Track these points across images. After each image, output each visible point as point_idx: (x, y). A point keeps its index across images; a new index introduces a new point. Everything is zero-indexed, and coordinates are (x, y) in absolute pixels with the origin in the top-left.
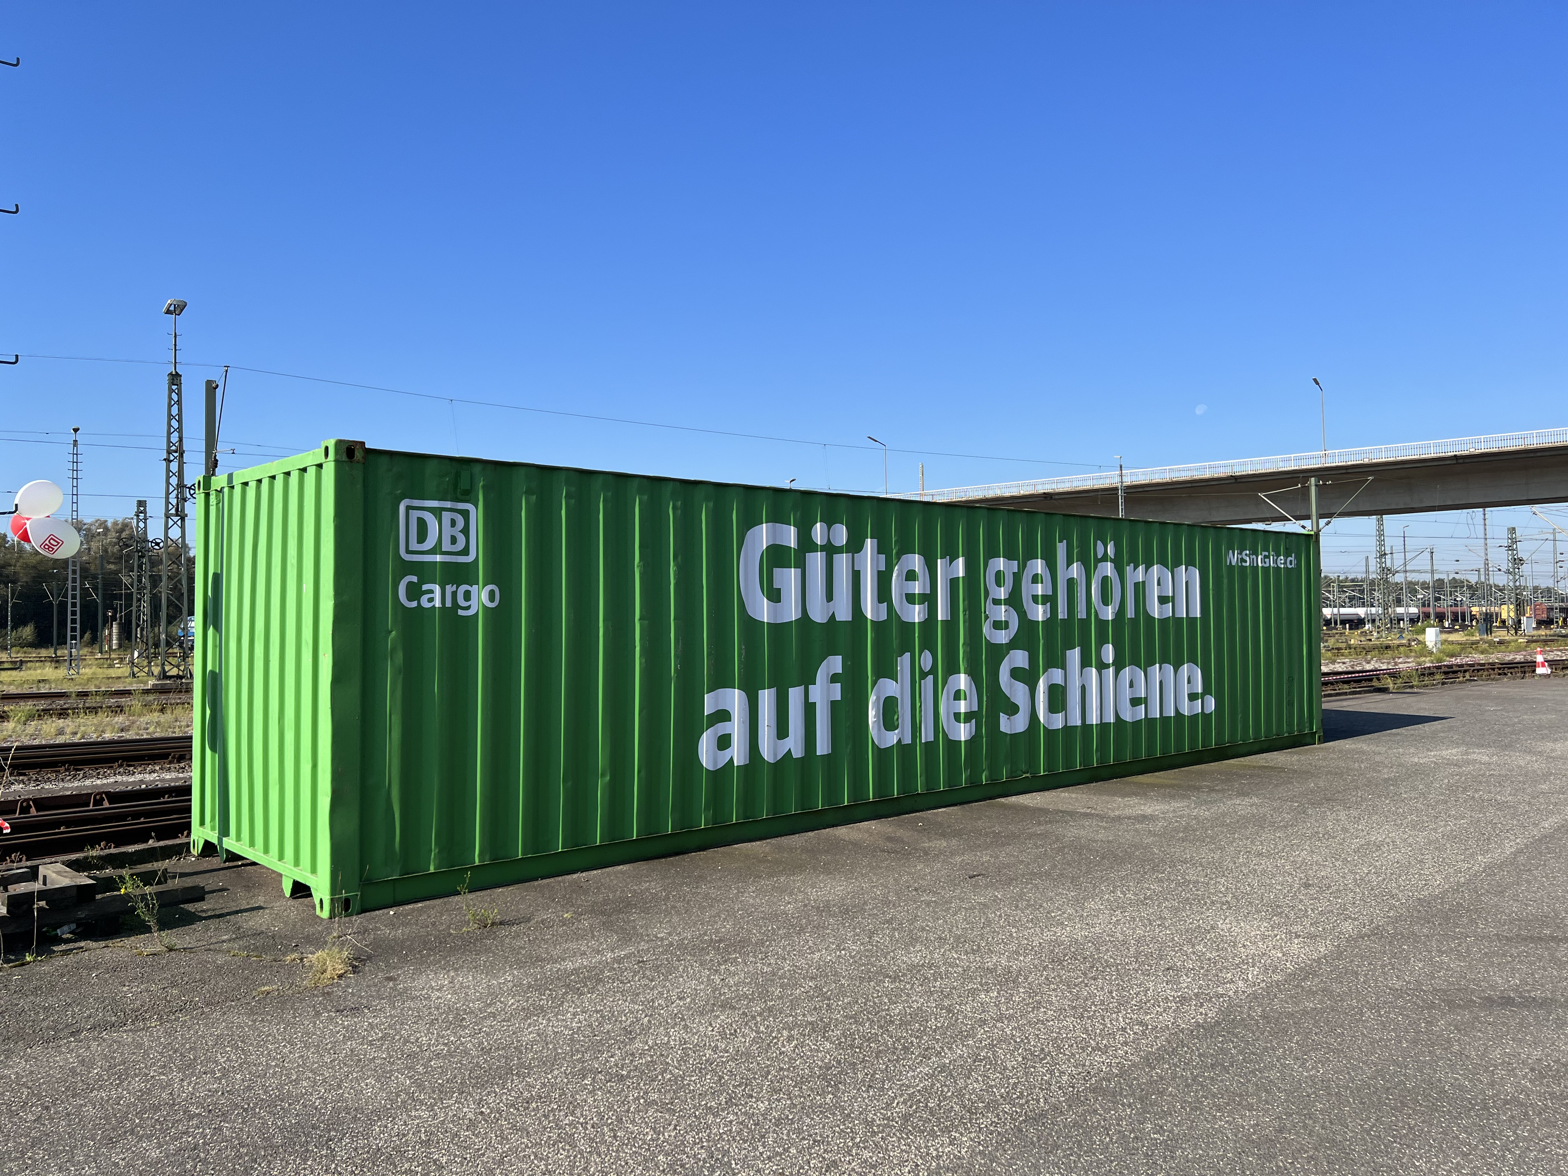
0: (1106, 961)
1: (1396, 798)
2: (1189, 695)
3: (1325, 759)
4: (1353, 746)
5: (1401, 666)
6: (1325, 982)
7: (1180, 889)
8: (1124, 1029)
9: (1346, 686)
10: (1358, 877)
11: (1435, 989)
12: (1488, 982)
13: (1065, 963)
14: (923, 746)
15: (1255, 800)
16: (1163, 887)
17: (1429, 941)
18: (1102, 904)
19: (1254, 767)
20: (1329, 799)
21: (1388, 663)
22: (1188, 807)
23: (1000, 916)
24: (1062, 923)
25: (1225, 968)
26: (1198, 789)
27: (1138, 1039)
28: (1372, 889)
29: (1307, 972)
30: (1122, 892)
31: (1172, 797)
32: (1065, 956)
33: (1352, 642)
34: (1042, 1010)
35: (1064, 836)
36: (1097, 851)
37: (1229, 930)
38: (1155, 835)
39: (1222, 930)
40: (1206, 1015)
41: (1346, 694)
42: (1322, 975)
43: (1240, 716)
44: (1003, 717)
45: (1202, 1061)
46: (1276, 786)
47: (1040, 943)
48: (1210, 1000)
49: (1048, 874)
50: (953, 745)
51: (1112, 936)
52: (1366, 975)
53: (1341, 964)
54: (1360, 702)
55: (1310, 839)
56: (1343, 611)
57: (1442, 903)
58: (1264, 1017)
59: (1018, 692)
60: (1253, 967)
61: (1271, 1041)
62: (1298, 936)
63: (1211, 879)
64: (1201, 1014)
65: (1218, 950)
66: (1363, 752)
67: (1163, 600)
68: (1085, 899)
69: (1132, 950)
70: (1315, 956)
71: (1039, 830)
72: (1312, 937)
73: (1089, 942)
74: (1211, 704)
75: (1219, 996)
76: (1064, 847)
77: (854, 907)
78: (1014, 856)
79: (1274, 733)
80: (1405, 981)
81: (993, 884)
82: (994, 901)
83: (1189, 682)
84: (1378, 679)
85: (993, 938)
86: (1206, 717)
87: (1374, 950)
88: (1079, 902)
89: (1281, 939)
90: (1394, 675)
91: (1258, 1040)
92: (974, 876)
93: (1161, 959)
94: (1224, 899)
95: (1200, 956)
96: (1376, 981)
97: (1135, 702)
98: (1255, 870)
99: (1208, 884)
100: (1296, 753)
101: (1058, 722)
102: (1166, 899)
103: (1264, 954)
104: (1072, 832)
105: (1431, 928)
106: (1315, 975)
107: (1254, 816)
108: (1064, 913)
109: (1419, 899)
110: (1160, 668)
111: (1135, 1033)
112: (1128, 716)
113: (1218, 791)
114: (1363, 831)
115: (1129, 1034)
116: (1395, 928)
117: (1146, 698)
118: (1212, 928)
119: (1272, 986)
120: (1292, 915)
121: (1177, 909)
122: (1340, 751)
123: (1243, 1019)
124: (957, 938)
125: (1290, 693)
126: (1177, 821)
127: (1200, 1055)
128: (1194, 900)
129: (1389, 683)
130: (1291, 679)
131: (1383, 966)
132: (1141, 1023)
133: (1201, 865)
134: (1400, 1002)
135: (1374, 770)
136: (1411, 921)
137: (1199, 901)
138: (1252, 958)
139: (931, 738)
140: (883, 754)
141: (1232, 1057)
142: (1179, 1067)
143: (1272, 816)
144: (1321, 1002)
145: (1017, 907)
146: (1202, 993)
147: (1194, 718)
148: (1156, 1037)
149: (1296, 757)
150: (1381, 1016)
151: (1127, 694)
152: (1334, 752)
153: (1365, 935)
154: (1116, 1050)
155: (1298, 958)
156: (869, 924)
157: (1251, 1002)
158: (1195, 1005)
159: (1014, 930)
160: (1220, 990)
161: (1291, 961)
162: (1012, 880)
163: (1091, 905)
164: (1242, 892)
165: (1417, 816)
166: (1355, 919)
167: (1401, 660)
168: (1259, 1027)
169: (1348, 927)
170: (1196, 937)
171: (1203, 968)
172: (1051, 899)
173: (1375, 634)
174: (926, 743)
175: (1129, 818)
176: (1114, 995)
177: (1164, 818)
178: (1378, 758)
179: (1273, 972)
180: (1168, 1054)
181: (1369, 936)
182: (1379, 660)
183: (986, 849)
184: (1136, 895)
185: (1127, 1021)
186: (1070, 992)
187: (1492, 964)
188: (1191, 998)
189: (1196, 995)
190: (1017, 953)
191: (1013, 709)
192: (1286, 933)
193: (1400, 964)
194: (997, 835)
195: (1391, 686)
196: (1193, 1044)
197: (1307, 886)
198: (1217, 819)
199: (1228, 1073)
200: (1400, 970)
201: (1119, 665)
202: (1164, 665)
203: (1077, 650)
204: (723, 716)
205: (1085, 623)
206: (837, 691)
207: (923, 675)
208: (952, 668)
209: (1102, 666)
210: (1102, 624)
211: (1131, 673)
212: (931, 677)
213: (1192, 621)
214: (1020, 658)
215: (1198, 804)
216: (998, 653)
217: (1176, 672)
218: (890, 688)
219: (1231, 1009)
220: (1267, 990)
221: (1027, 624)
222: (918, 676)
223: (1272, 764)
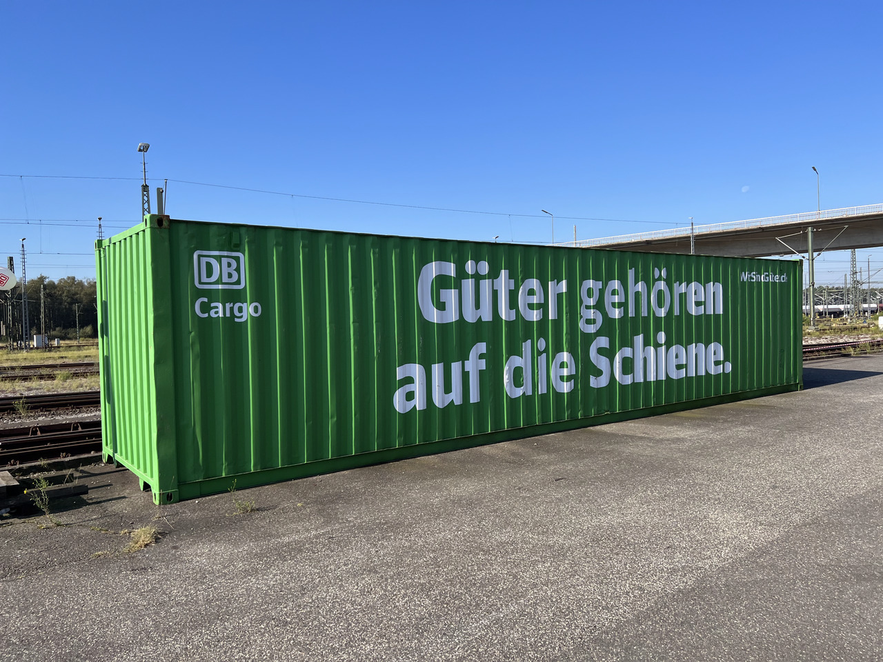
0: (629, 541)
1: (844, 426)
2: (714, 362)
3: (802, 400)
4: (822, 392)
5: (862, 340)
6: (774, 559)
7: (690, 489)
8: (627, 593)
9: (824, 353)
10: (810, 481)
11: (849, 566)
13: (601, 542)
14: (539, 397)
15: (752, 428)
16: (678, 488)
17: (851, 529)
18: (636, 500)
19: (756, 406)
20: (800, 427)
21: (854, 338)
22: (708, 432)
23: (568, 507)
24: (606, 513)
25: (706, 547)
26: (716, 420)
27: (636, 601)
28: (818, 490)
29: (763, 551)
30: (651, 491)
31: (699, 426)
32: (602, 537)
33: (834, 325)
36: (642, 463)
37: (716, 520)
38: (682, 452)
39: (711, 519)
40: (687, 583)
41: (823, 358)
42: (772, 553)
43: (747, 374)
44: (592, 378)
45: (676, 619)
46: (767, 418)
47: (588, 528)
48: (692, 572)
49: (606, 478)
50: (559, 395)
51: (637, 523)
52: (803, 554)
53: (787, 545)
54: (831, 363)
55: (783, 454)
56: (830, 307)
57: (864, 501)
58: (726, 585)
59: (602, 363)
60: (726, 547)
61: (727, 604)
62: (761, 524)
63: (712, 482)
64: (683, 582)
65: (705, 534)
66: (828, 396)
67: (698, 304)
68: (625, 496)
69: (648, 533)
70: (771, 539)
71: (609, 448)
72: (771, 525)
73: (621, 527)
74: (729, 367)
75: (698, 568)
76: (621, 460)
77: (477, 500)
78: (588, 466)
79: (771, 384)
80: (829, 559)
81: (569, 485)
82: (567, 497)
83: (715, 354)
84: (844, 348)
85: (559, 524)
86: (726, 375)
87: (812, 535)
88: (620, 498)
89: (750, 526)
90: (856, 346)
91: (718, 603)
92: (559, 480)
93: (665, 540)
94: (717, 497)
95: (691, 538)
96: (809, 558)
97: (679, 367)
98: (742, 476)
99: (708, 486)
100: (784, 397)
101: (628, 380)
102: (678, 497)
103: (736, 537)
104: (630, 449)
105: (854, 519)
106: (768, 553)
107: (749, 439)
108: (609, 506)
109: (849, 498)
110: (696, 346)
111: (635, 596)
112: (674, 375)
113: (729, 422)
114: (819, 449)
115: (630, 597)
116: (829, 519)
117: (686, 365)
118: (705, 517)
119: (737, 561)
120: (760, 509)
121: (684, 504)
122: (813, 395)
123: (711, 587)
124: (535, 523)
125: (781, 359)
126: (698, 442)
127: (676, 615)
128: (697, 497)
129: (851, 350)
130: (782, 351)
131: (816, 548)
132: (641, 589)
133: (707, 472)
134: (823, 576)
135: (833, 408)
136: (840, 514)
137: (700, 498)
138: (727, 541)
139: (545, 391)
140: (513, 402)
141: (697, 617)
142: (658, 624)
143: (760, 438)
144: (768, 574)
145: (580, 501)
146: (688, 566)
147: (718, 376)
148: (649, 600)
149: (784, 399)
150: (808, 586)
151: (674, 362)
152: (809, 395)
153: (808, 524)
154: (618, 610)
155: (758, 541)
157: (719, 573)
158: (681, 576)
160: (700, 564)
161: (753, 543)
162: (582, 482)
163: (629, 500)
164: (730, 492)
165: (856, 439)
166: (802, 512)
167: (862, 336)
168: (721, 593)
169: (796, 518)
170: (692, 524)
171: (692, 547)
172: (604, 496)
173: (849, 320)
174: (541, 394)
175: (668, 440)
176: (627, 566)
177: (690, 440)
178: (837, 400)
179: (740, 551)
180: (653, 613)
181: (810, 525)
182: (848, 337)
183: (572, 460)
184: (659, 493)
185: (632, 587)
186: (599, 564)
188: (679, 570)
189: (683, 567)
190: (571, 534)
191: (599, 373)
192: (754, 522)
193: (828, 546)
194: (581, 452)
195: (852, 353)
196: (672, 606)
197: (774, 487)
198: (724, 441)
199: (692, 630)
200: (827, 551)
201: (668, 345)
202: (699, 344)
203: (641, 336)
204: (409, 380)
205: (646, 319)
206: (483, 364)
207: (540, 353)
208: (558, 349)
209: (657, 345)
210: (658, 320)
211: (677, 349)
212: (544, 355)
213: (717, 316)
214: (603, 342)
215: (714, 431)
216: (588, 339)
217: (706, 348)
218: (517, 361)
219: (703, 580)
220: (732, 565)
221: (608, 321)
222: (536, 353)
223: (768, 404)
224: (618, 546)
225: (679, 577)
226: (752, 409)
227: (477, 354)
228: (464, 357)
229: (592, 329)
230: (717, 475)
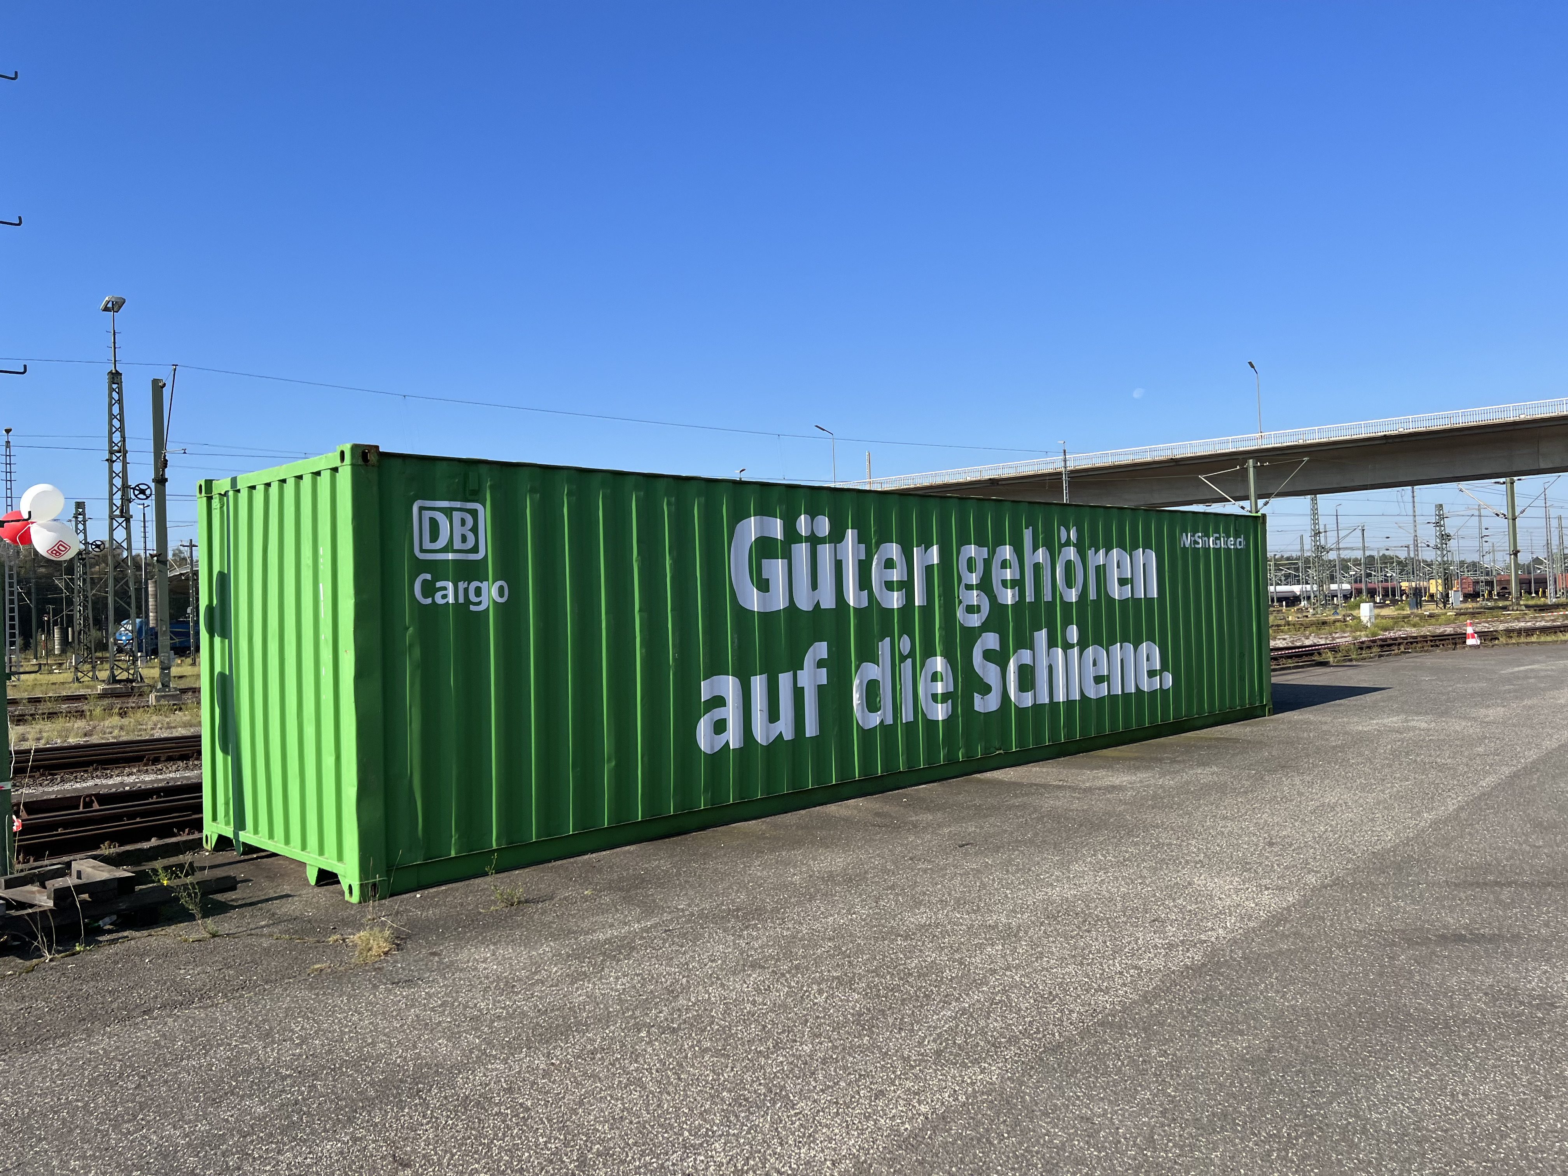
0: (1096, 916)
1: (1344, 764)
2: (1148, 672)
3: (1275, 730)
4: (1300, 717)
5: (1338, 640)
6: (1296, 927)
7: (1155, 851)
8: (1121, 973)
9: (1290, 661)
10: (1316, 835)
11: (1394, 929)
12: (1441, 922)
13: (1060, 919)
14: (904, 728)
15: (1215, 769)
16: (1139, 850)
17: (1385, 888)
18: (1086, 866)
19: (1210, 739)
20: (1283, 766)
21: (1326, 638)
22: (1153, 777)
23: (994, 880)
24: (1052, 884)
25: (1205, 918)
26: (1161, 760)
27: (1135, 981)
28: (1330, 845)
29: (1279, 918)
30: (1103, 855)
31: (1137, 769)
32: (1059, 912)
33: (1290, 618)
34: (1045, 959)
35: (1042, 807)
36: (1074, 819)
37: (1205, 886)
38: (1125, 804)
39: (1199, 885)
40: (1193, 958)
41: (1289, 668)
42: (1292, 920)
43: (1195, 691)
44: (977, 697)
46: (1233, 755)
47: (1034, 903)
48: (1195, 946)
49: (1032, 841)
50: (931, 725)
51: (1099, 894)
52: (1332, 920)
53: (1309, 911)
54: (1303, 675)
55: (1270, 802)
56: (1280, 588)
57: (1394, 856)
58: (1245, 958)
59: (990, 673)
60: (1230, 916)
61: (1253, 978)
62: (1267, 889)
63: (1182, 841)
64: (1188, 957)
65: (1196, 903)
66: (1310, 722)
67: (1122, 582)
68: (1070, 862)
69: (1119, 905)
70: (1285, 905)
71: (1017, 802)
72: (1280, 889)
73: (1079, 899)
74: (1169, 680)
75: (1202, 942)
76: (1043, 817)
77: (857, 875)
78: (998, 826)
79: (1228, 707)
80: (1367, 924)
81: (982, 853)
82: (986, 867)
83: (1148, 660)
84: (1320, 654)
85: (990, 899)
86: (1164, 692)
87: (1337, 898)
88: (1063, 865)
89: (1253, 891)
90: (1334, 649)
91: (1241, 977)
92: (963, 845)
93: (1146, 913)
94: (1197, 859)
95: (1180, 909)
96: (1341, 924)
97: (1098, 680)
98: (1223, 832)
99: (1180, 846)
100: (1248, 725)
101: (1028, 700)
102: (1143, 860)
103: (1239, 905)
104: (1049, 803)
105: (1386, 878)
106: (1286, 920)
107: (1215, 783)
108: (1052, 875)
109: (1374, 853)
110: (1121, 647)
111: (1131, 976)
112: (1092, 692)
113: (1179, 762)
114: (1317, 793)
115: (1126, 977)
116: (1354, 879)
117: (1108, 676)
118: (1189, 884)
119: (1249, 931)
120: (1260, 870)
121: (1155, 869)
122: (1289, 722)
123: (1226, 961)
124: (957, 901)
125: (1241, 669)
126: (1144, 791)
127: (1192, 992)
128: (1169, 860)
129: (1330, 657)
130: (1242, 655)
131: (1346, 912)
132: (1136, 967)
133: (1172, 829)
134: (1364, 942)
135: (1323, 739)
136: (1367, 872)
137: (1174, 861)
138: (1229, 909)
139: (911, 718)
140: (867, 735)
141: (1220, 992)
142: (1174, 1002)
143: (1232, 783)
144: (1294, 944)
145: (1007, 871)
146: (1187, 940)
147: (1153, 693)
148: (1151, 979)
149: (1249, 728)
150: (1348, 954)
151: (1091, 672)
152: (1283, 723)
153: (1328, 885)
154: (1116, 991)
155: (1269, 907)
156: (873, 891)
157: (1232, 946)
159: (1008, 892)
160: (1203, 937)
161: (1264, 910)
162: (999, 847)
163: (1075, 867)
164: (1213, 852)
165: (1365, 780)
166: (1317, 872)
167: (1337, 635)
168: (1241, 966)
169: (1311, 879)
170: (1176, 893)
171: (1185, 919)
172: (1038, 863)
173: (1310, 610)
174: (907, 723)
175: (1100, 789)
176: (1108, 944)
177: (1132, 788)
178: (1325, 728)
179: (1249, 920)
180: (1163, 992)
181: (1331, 886)
182: (1317, 636)
183: (970, 821)
184: (1115, 857)
185: (1123, 966)
186: (1069, 944)
187: (1444, 907)
188: (1178, 945)
189: (1182, 942)
190: (1014, 911)
191: (986, 689)
192: (1257, 886)
193: (1362, 909)
194: (978, 808)
195: (1331, 660)
197: (1271, 844)
198: (1181, 787)
200: (1361, 915)
201: (1083, 645)
202: (1125, 644)
203: (1044, 632)
204: (719, 701)
205: (1051, 605)
206: (823, 676)
207: (903, 658)
208: (929, 652)
209: (1067, 646)
210: (1067, 606)
211: (1095, 652)
212: (909, 660)
213: (1149, 601)
214: (991, 640)
215: (1163, 775)
216: (971, 635)
217: (1135, 650)
218: (872, 671)
219: (1214, 952)
220: (1246, 934)
221: (997, 608)
222: (896, 659)
223: (1227, 736)
224: (1085, 921)
225: (1181, 952)
226: (1206, 744)
227: (815, 660)
228: (796, 665)
229: (975, 621)
230: (1186, 832)
